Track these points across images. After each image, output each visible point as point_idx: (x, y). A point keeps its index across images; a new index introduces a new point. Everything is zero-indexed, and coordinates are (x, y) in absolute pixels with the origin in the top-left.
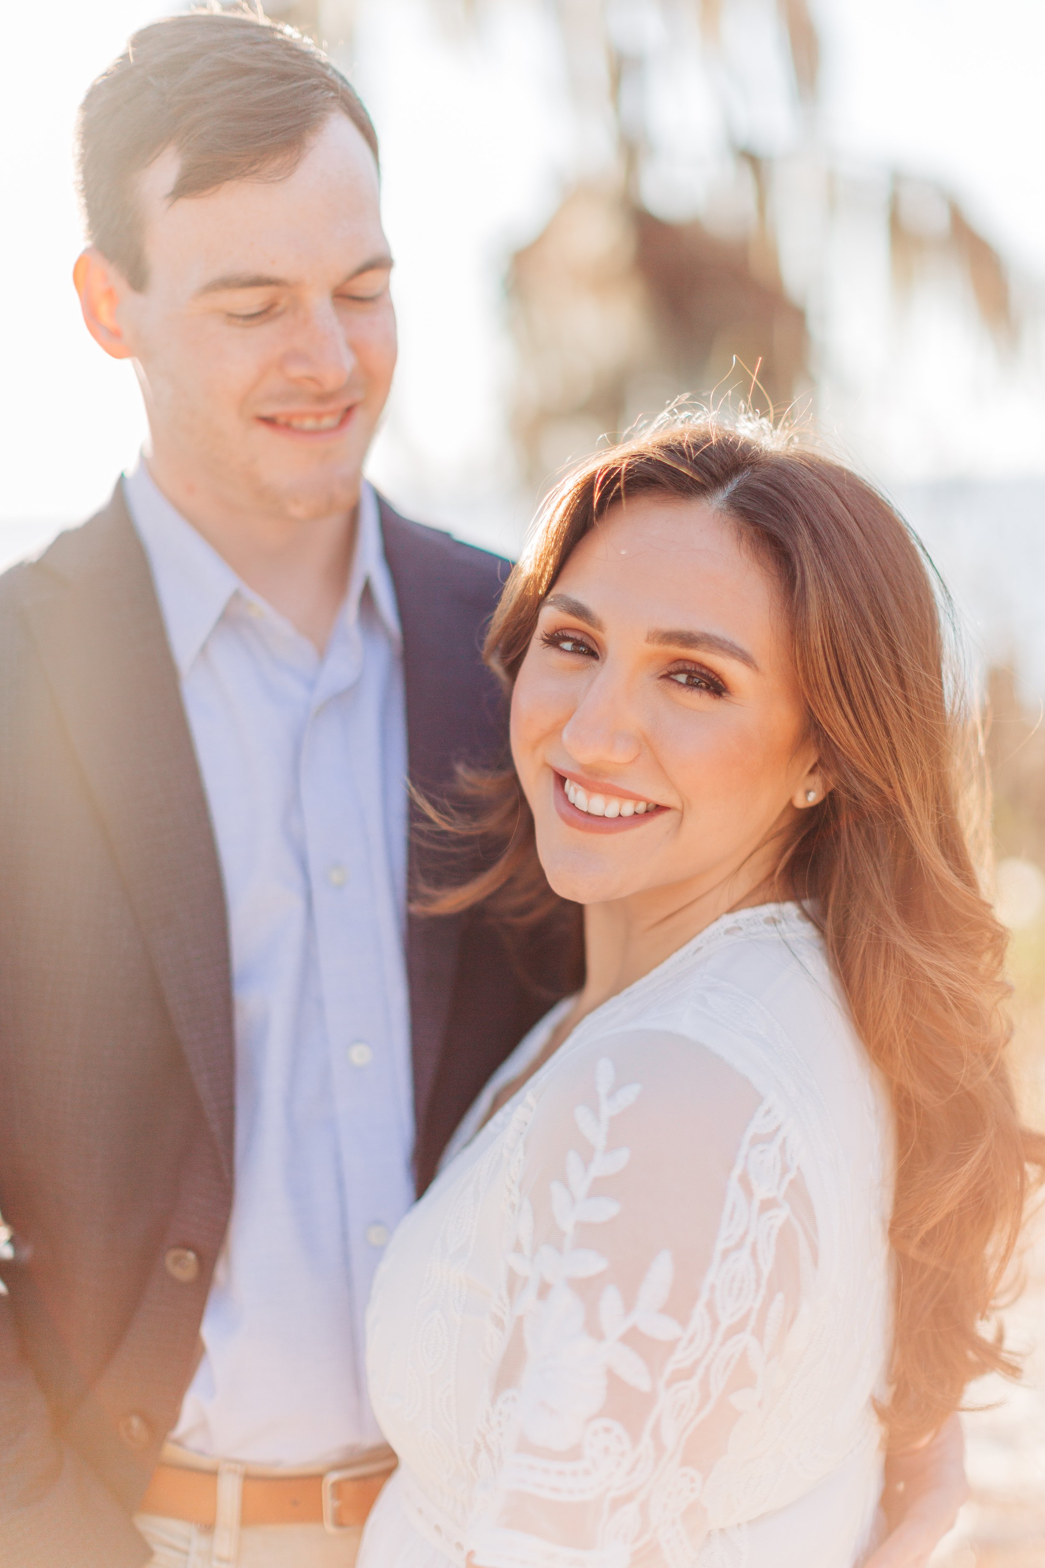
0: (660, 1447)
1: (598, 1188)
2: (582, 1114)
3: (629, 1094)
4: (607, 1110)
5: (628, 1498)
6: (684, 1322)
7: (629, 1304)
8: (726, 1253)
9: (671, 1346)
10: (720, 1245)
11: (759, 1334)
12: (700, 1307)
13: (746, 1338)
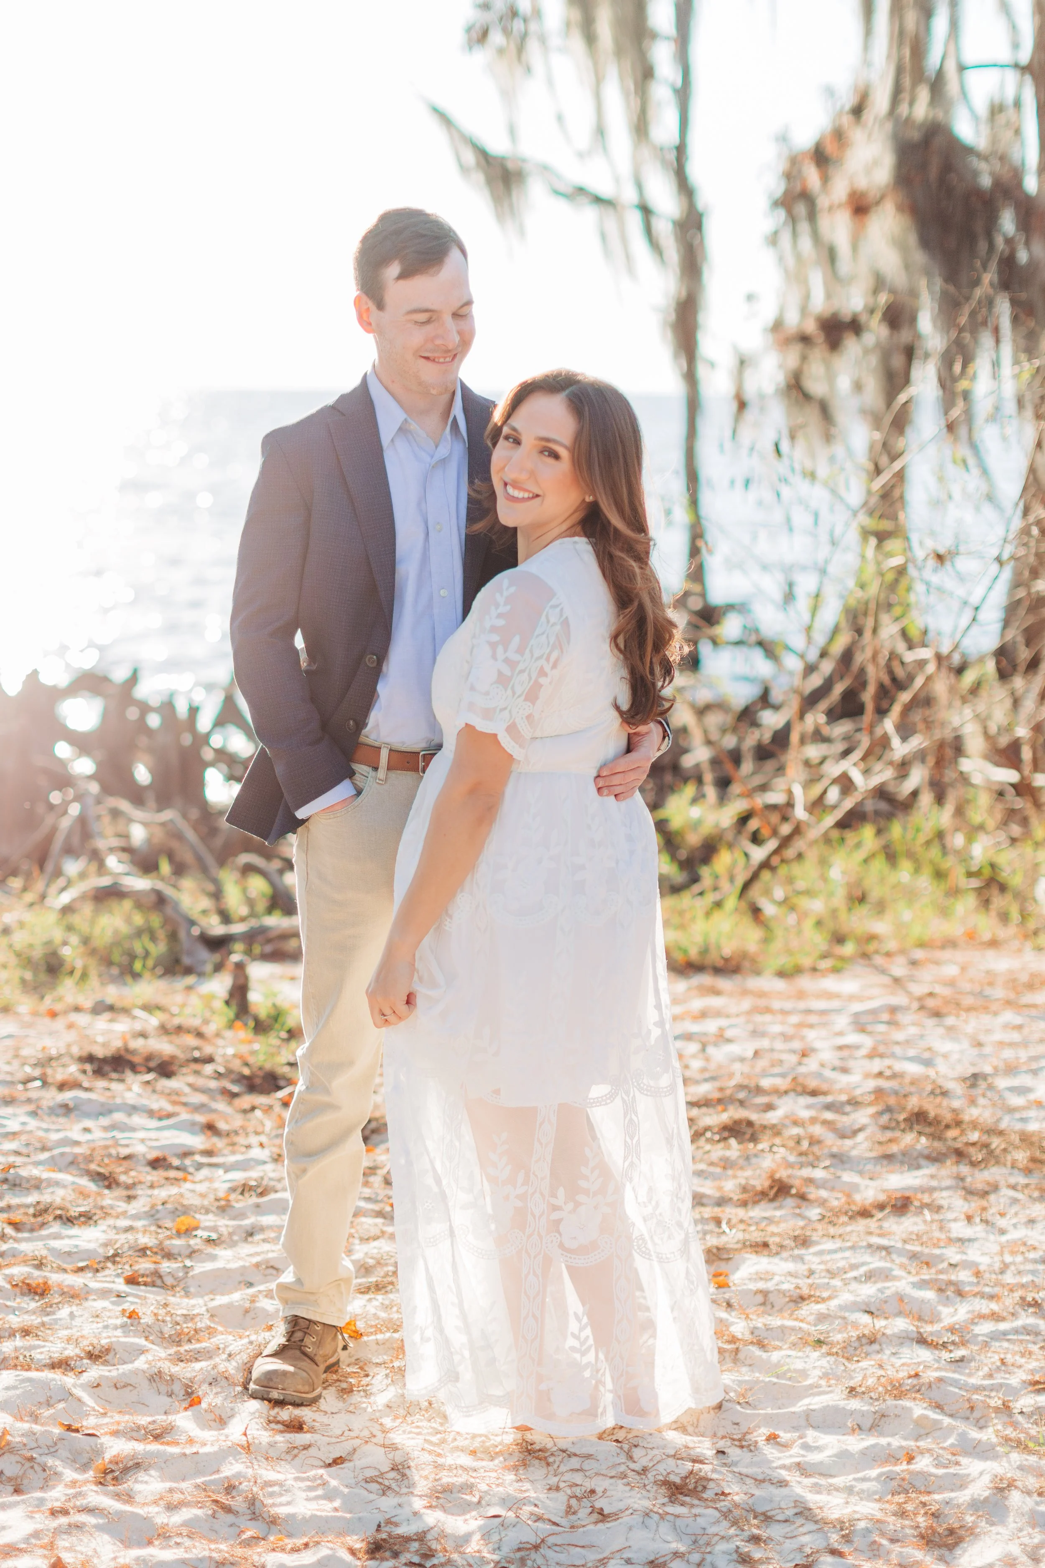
0: (514, 693)
1: (500, 616)
2: (498, 595)
3: (513, 589)
4: (505, 594)
5: (505, 709)
6: (522, 654)
7: (506, 650)
8: (538, 636)
9: (518, 662)
10: (536, 633)
11: (548, 660)
12: (527, 651)
13: (543, 662)
